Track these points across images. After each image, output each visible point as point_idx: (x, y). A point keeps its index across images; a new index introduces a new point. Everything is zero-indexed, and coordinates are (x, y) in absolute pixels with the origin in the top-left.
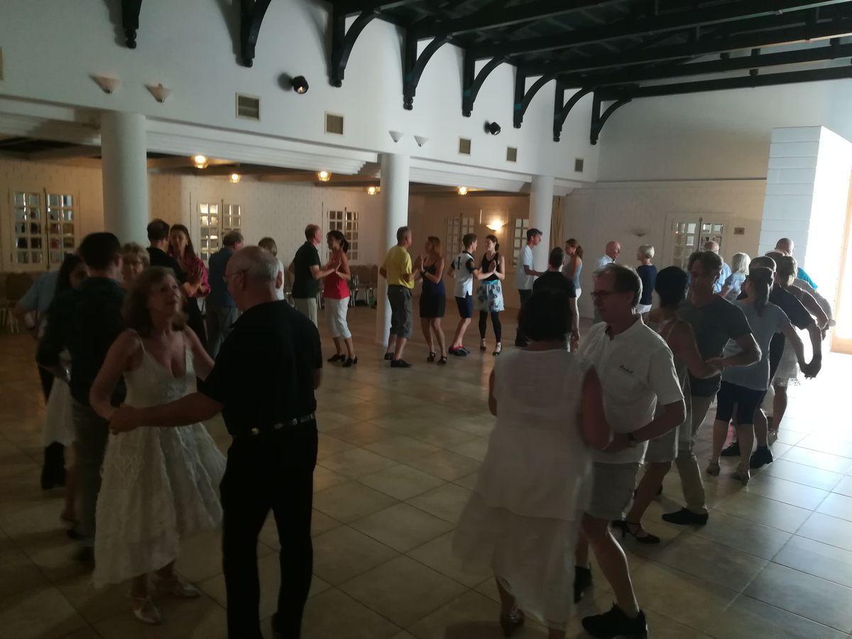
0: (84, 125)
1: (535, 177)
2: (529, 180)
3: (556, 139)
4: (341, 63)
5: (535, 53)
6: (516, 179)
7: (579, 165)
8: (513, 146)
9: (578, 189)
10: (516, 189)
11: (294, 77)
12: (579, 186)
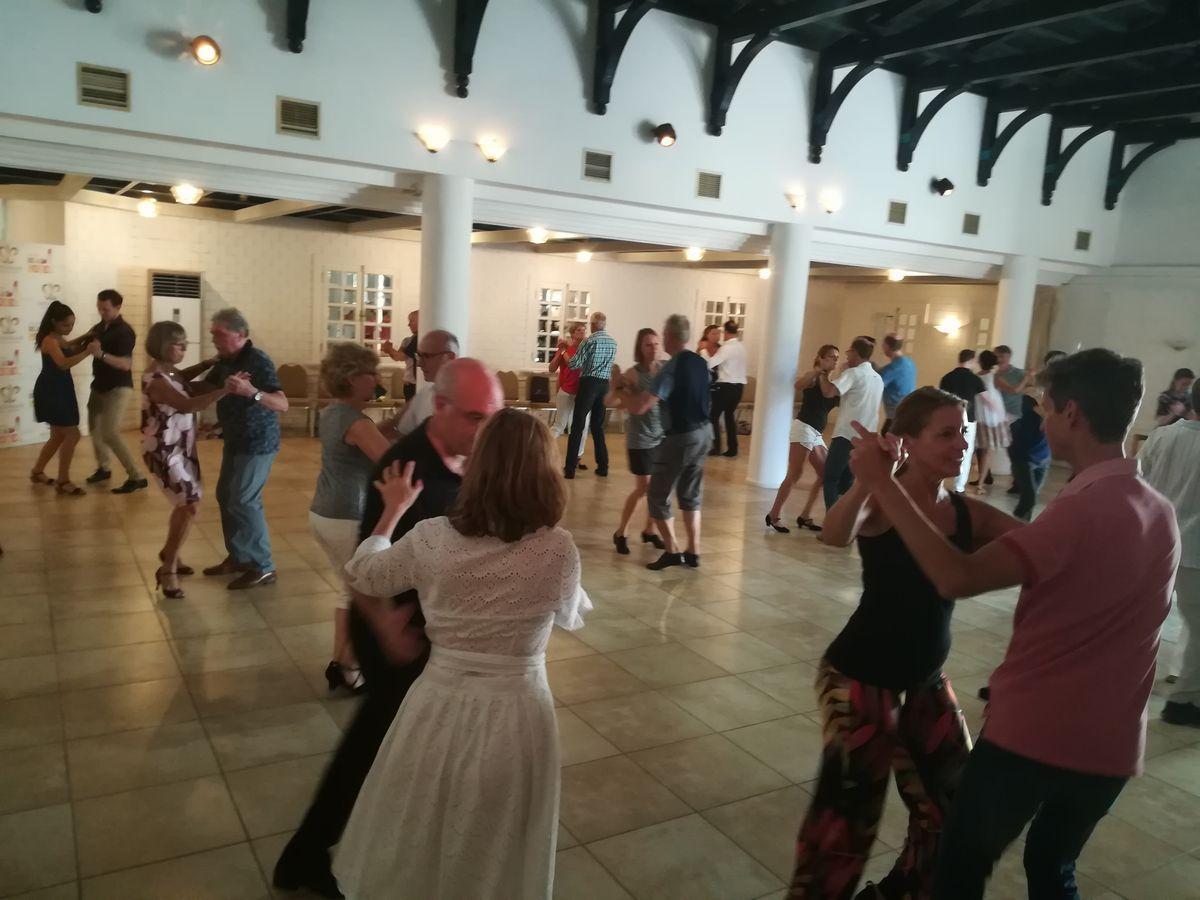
0: (406, 191)
1: (1008, 257)
2: (998, 261)
3: (1046, 201)
4: (724, 104)
5: (1015, 78)
6: (977, 260)
7: (1083, 241)
8: (974, 212)
9: (1081, 276)
10: (978, 273)
11: (658, 124)
12: (1083, 271)
